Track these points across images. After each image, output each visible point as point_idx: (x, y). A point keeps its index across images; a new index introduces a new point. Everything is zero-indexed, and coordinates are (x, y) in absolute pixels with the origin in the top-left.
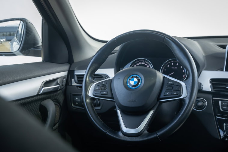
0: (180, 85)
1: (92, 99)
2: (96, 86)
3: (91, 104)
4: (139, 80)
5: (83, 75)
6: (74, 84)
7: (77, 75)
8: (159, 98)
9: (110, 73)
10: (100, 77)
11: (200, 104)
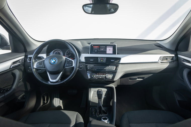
0: (72, 62)
1: (36, 69)
2: (37, 63)
4: (55, 61)
5: (32, 57)
6: (28, 61)
7: (29, 57)
8: (64, 67)
9: (44, 56)
11: (81, 67)
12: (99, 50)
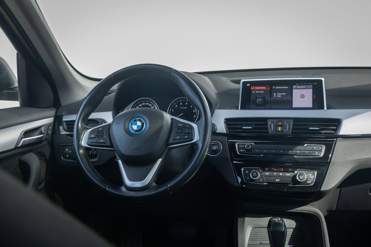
0: (191, 128)
1: (86, 149)
2: (91, 133)
3: (85, 155)
4: (143, 124)
5: (74, 121)
6: (63, 133)
7: (66, 122)
8: (167, 143)
9: (108, 117)
10: (96, 122)
11: (215, 148)
12: (268, 98)
